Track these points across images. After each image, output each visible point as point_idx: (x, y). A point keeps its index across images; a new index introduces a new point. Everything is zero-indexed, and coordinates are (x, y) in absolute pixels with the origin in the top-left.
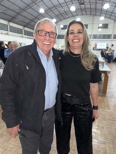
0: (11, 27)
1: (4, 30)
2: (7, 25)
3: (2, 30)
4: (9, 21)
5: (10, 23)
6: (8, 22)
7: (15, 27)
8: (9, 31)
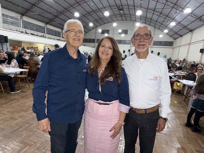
0: (48, 29)
1: (41, 32)
2: (44, 27)
3: (39, 32)
4: (47, 24)
5: (47, 25)
6: (45, 24)
7: (53, 30)
8: (46, 33)
